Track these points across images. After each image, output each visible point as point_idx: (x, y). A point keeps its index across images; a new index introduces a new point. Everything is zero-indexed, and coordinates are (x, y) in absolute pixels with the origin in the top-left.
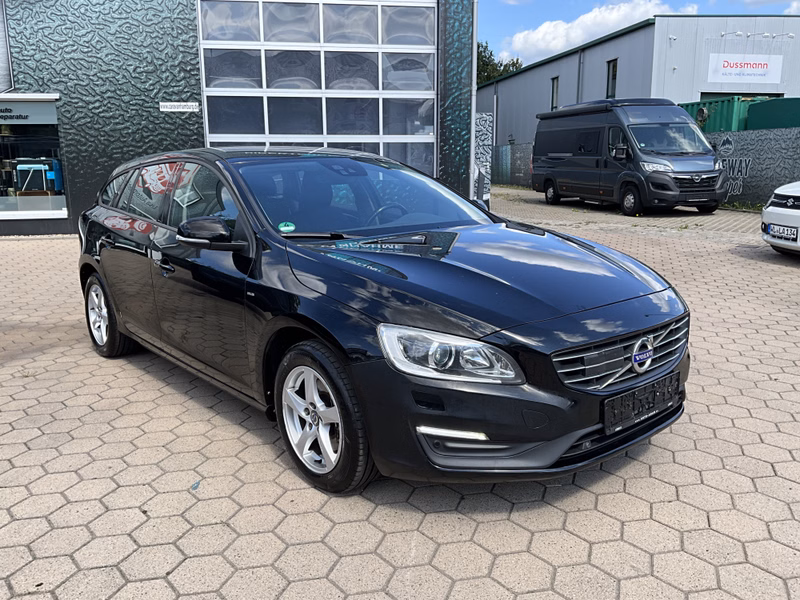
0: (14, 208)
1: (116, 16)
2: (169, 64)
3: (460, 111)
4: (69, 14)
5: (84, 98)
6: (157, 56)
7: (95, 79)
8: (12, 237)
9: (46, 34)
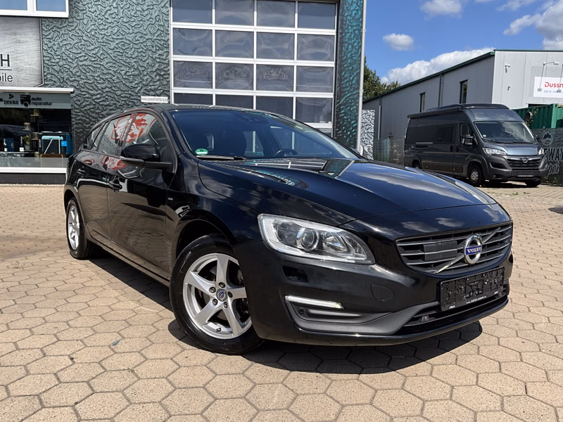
0: (38, 165)
1: (115, 37)
2: (149, 70)
3: (351, 106)
4: (84, 35)
5: (90, 92)
6: (141, 64)
7: (98, 79)
8: (35, 185)
9: (68, 48)
